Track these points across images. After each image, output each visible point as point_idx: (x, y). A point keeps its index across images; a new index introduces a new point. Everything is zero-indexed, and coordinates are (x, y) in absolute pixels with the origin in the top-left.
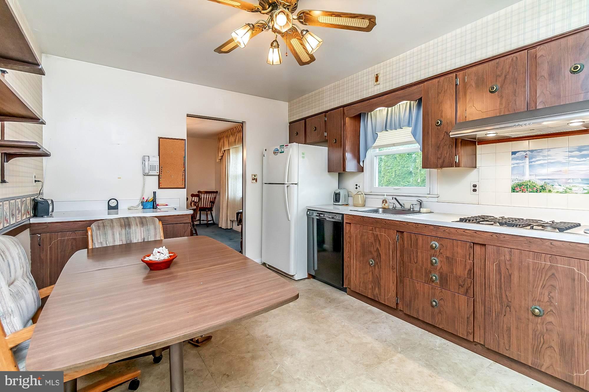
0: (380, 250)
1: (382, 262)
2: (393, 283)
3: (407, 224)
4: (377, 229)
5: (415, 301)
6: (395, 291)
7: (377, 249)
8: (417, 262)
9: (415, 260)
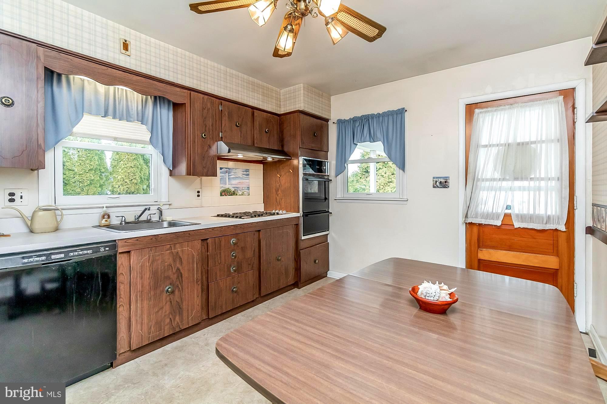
0: (181, 269)
1: (183, 282)
2: (198, 297)
3: (213, 230)
4: (178, 246)
5: (219, 298)
6: (200, 304)
7: (178, 269)
8: (221, 263)
9: (219, 261)
